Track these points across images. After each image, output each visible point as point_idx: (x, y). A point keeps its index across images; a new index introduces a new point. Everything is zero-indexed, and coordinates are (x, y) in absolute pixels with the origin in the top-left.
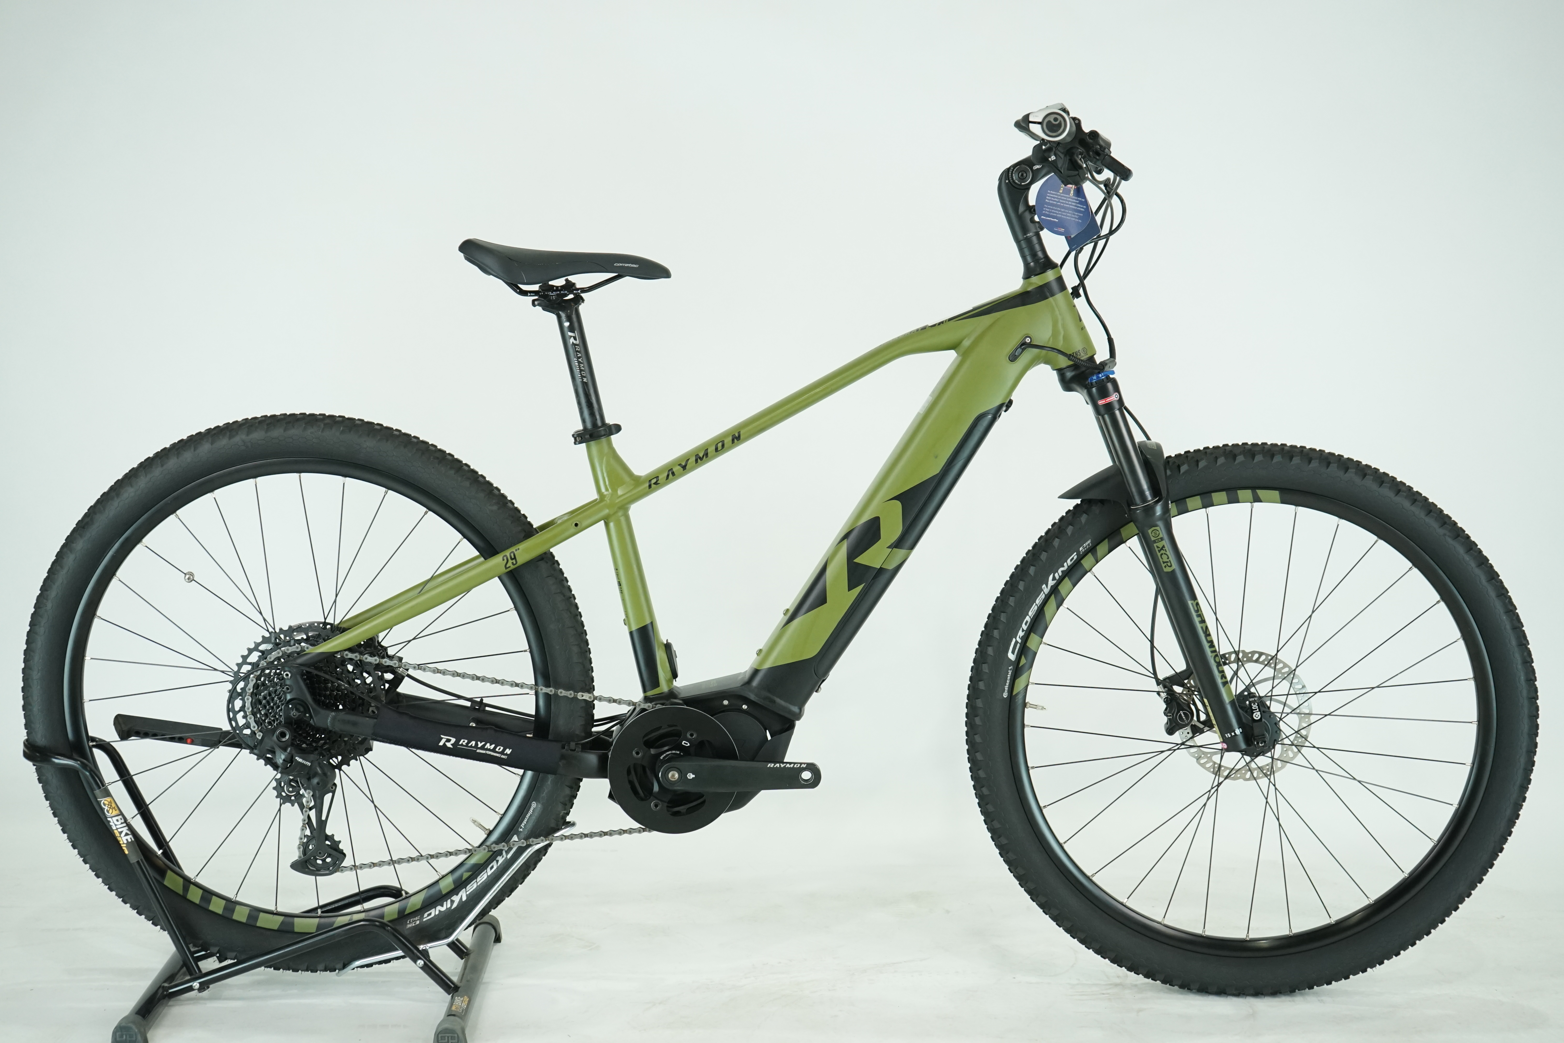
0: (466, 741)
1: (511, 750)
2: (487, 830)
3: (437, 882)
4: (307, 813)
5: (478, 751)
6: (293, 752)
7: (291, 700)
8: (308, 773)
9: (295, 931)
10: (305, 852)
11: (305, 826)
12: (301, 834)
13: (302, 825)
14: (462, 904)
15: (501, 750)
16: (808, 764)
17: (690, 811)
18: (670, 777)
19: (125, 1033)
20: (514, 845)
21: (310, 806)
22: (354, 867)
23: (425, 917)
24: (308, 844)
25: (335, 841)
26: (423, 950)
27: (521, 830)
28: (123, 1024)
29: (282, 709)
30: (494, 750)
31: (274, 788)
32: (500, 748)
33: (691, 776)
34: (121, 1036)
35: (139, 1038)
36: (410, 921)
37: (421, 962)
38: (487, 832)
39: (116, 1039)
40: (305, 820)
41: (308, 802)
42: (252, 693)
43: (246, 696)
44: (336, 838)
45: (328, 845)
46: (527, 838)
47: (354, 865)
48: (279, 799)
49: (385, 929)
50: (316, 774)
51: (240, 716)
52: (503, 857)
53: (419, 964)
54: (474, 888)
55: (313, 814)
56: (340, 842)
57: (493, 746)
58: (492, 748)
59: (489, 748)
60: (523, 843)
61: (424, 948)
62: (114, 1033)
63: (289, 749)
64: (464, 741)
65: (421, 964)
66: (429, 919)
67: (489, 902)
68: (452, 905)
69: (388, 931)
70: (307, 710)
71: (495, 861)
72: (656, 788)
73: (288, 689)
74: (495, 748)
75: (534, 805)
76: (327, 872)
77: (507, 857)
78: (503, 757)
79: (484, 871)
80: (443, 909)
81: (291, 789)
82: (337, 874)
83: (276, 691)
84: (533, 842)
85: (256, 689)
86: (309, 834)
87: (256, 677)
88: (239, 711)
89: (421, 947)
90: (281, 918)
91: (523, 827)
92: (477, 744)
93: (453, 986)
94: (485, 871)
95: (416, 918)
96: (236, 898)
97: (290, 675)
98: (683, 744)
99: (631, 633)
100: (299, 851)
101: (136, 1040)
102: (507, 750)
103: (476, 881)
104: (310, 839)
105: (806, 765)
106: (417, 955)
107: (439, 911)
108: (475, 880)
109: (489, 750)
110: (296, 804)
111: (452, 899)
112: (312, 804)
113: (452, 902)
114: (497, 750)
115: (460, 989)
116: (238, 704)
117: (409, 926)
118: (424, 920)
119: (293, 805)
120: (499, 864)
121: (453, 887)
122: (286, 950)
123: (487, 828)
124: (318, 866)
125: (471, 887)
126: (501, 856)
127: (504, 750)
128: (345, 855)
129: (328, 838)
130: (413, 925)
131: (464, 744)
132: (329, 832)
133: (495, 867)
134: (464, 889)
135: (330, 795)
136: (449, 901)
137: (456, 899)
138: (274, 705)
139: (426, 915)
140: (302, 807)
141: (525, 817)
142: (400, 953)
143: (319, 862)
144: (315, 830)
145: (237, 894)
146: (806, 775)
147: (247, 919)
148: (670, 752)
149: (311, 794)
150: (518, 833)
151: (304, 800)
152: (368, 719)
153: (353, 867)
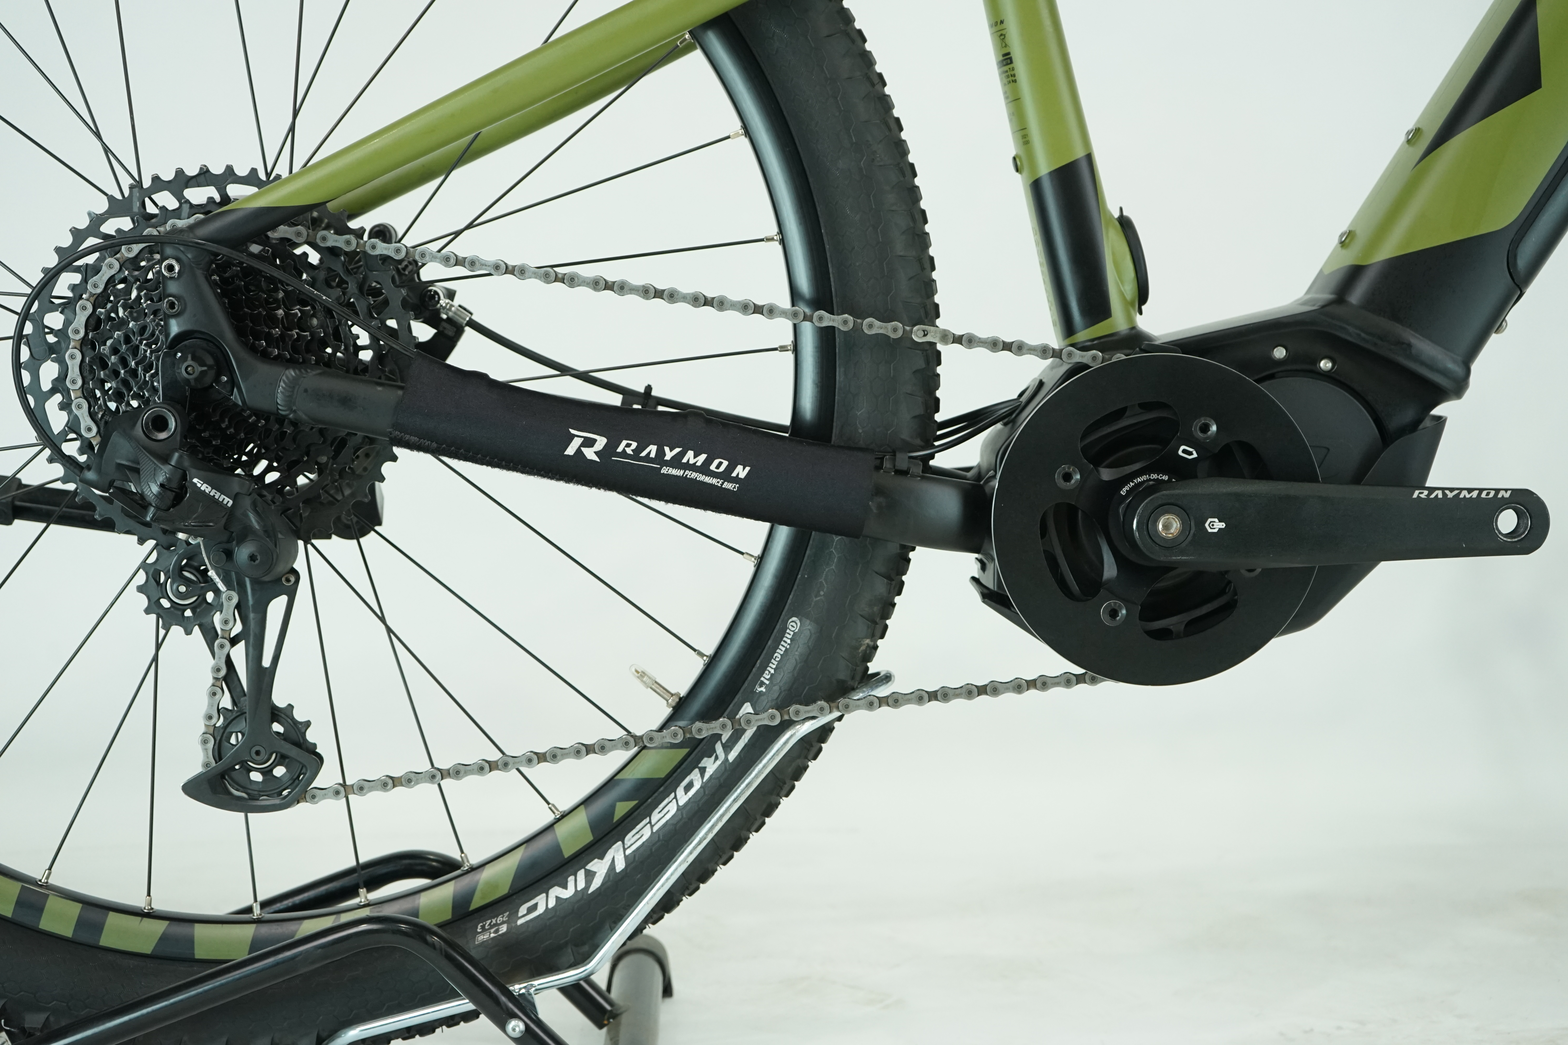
0: (634, 445)
1: (748, 469)
2: (672, 695)
3: (550, 827)
4: (226, 650)
5: (664, 470)
6: (186, 463)
7: (181, 337)
8: (226, 527)
9: (197, 956)
10: (218, 754)
11: (219, 684)
12: (210, 705)
13: (211, 681)
14: (614, 880)
15: (722, 469)
16: (1514, 491)
17: (1194, 627)
18: (1160, 530)
20: (748, 722)
21: (232, 635)
22: (344, 790)
23: (520, 914)
24: (228, 730)
25: (295, 722)
26: (521, 995)
27: (763, 689)
29: (157, 373)
30: (704, 469)
31: (140, 589)
32: (720, 464)
33: (1215, 525)
36: (483, 927)
37: (516, 1026)
38: (673, 701)
40: (218, 670)
41: (226, 622)
42: (84, 342)
43: (68, 348)
44: (299, 715)
45: (278, 733)
46: (781, 705)
47: (341, 782)
48: (153, 617)
49: (426, 942)
50: (245, 535)
51: (52, 406)
52: (717, 758)
53: (514, 1030)
54: (644, 839)
55: (239, 654)
56: (308, 724)
57: (702, 458)
58: (699, 464)
59: (692, 462)
60: (773, 717)
61: (523, 991)
63: (176, 455)
64: (628, 445)
65: (517, 1029)
66: (531, 920)
67: (683, 874)
68: (589, 882)
69: (433, 946)
70: (222, 365)
71: (696, 771)
72: (1110, 570)
73: (172, 305)
74: (708, 462)
75: (794, 625)
76: (276, 801)
77: (726, 759)
78: (728, 486)
79: (668, 796)
80: (566, 893)
81: (183, 589)
82: (302, 808)
83: (143, 329)
84: (797, 713)
85: (93, 331)
86: (230, 707)
87: (92, 299)
88: (53, 391)
89: (517, 988)
90: (160, 927)
91: (767, 682)
92: (661, 453)
94: (672, 795)
95: (500, 919)
96: (47, 878)
97: (177, 268)
98: (1180, 453)
99: (1036, 187)
100: (206, 750)
102: (739, 468)
103: (650, 822)
104: (232, 717)
105: (1509, 492)
106: (508, 1008)
107: (557, 898)
108: (647, 820)
109: (693, 467)
110: (196, 629)
111: (588, 867)
112: (238, 628)
113: (590, 875)
114: (713, 467)
116: (49, 371)
117: (482, 938)
118: (520, 922)
119: (188, 632)
120: (707, 776)
121: (589, 838)
122: (172, 1001)
123: (673, 692)
124: (254, 787)
125: (638, 836)
126: (710, 757)
127: (731, 468)
128: (320, 758)
129: (277, 714)
130: (492, 935)
131: (629, 451)
132: (279, 699)
133: (697, 786)
134: (620, 843)
135: (283, 599)
136: (581, 874)
137: (600, 868)
138: (137, 364)
139: (523, 910)
140: (210, 635)
141: (770, 657)
142: (463, 1005)
143: (256, 777)
144: (245, 695)
145: (50, 868)
146: (1507, 521)
147: (75, 930)
148: (1144, 478)
149: (235, 600)
150: (753, 698)
151: (217, 618)
152: (380, 389)
153: (342, 789)
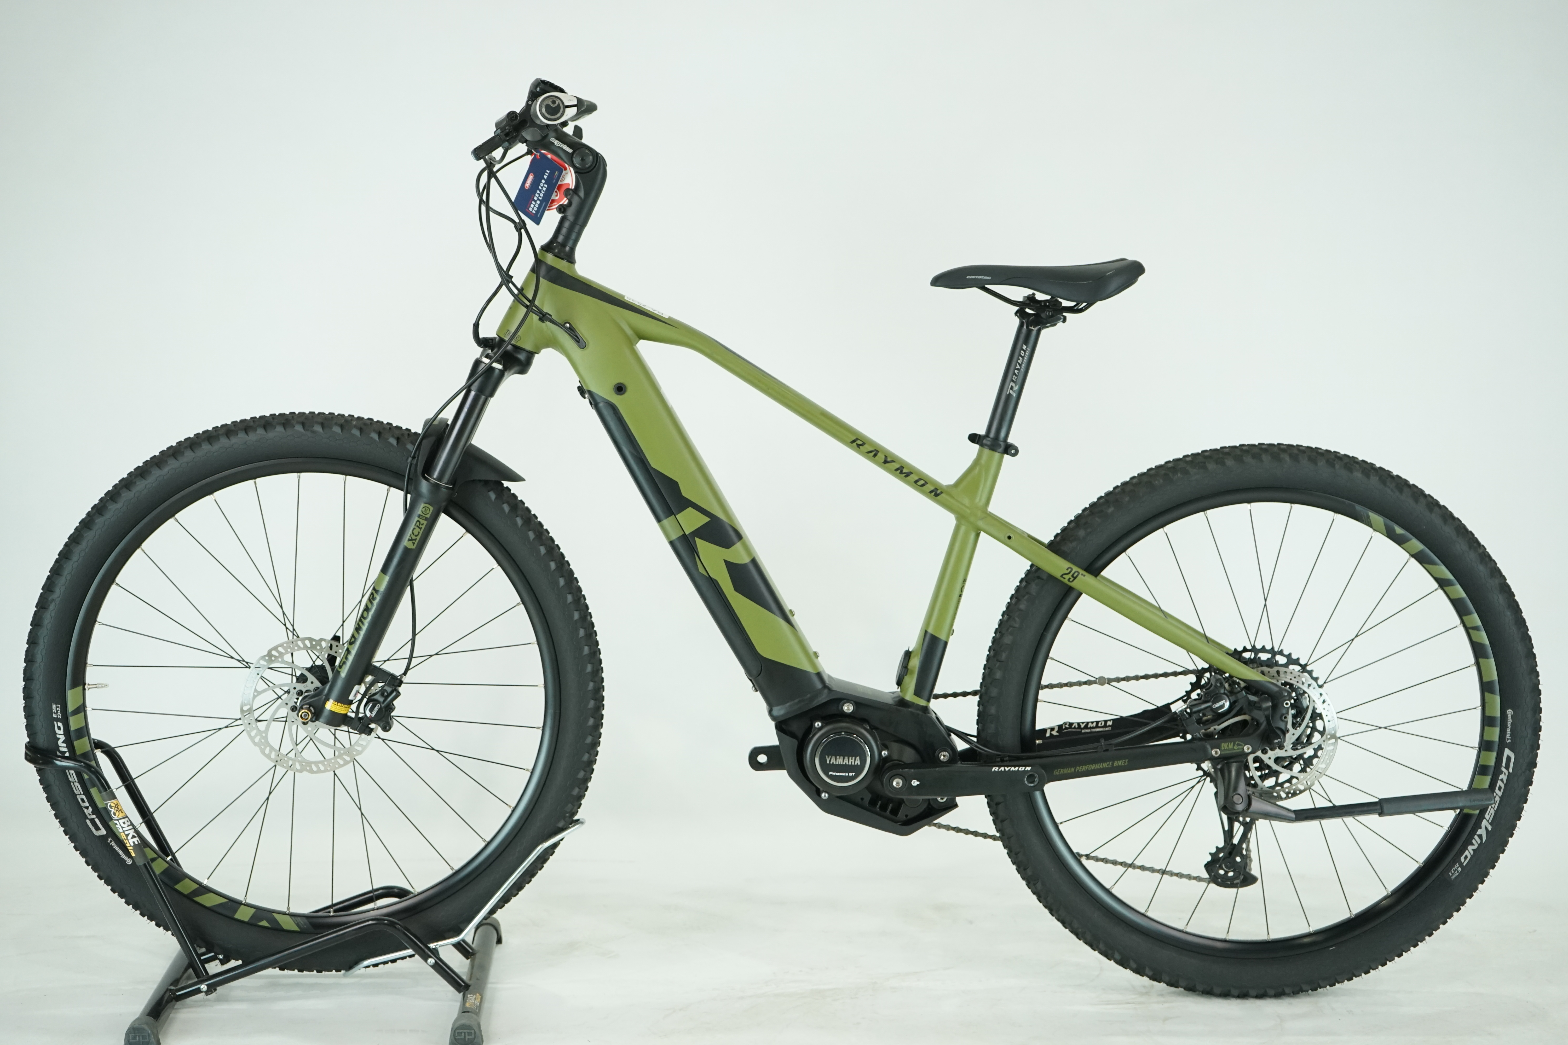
19: (137, 1034)
28: (137, 1025)
34: (134, 1038)
35: (152, 1039)
39: (128, 1041)
62: (127, 1034)
93: (463, 984)
101: (149, 1040)
115: (470, 988)
